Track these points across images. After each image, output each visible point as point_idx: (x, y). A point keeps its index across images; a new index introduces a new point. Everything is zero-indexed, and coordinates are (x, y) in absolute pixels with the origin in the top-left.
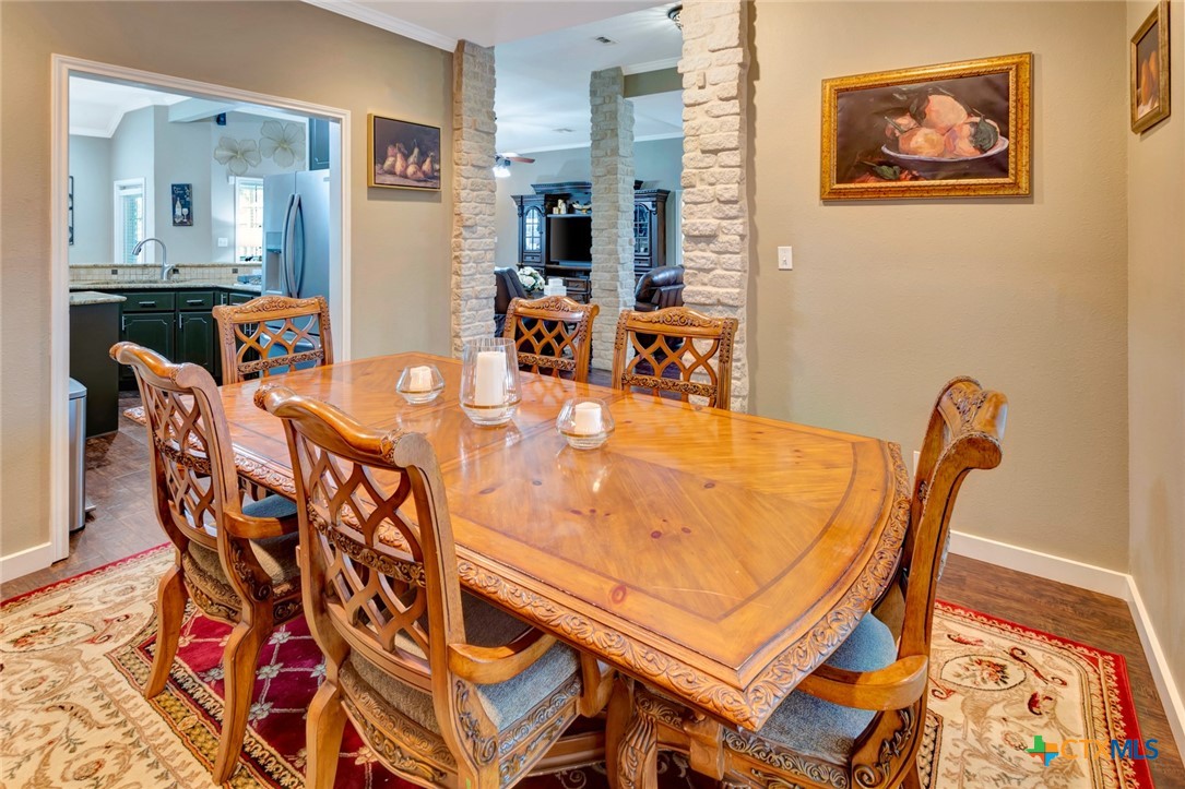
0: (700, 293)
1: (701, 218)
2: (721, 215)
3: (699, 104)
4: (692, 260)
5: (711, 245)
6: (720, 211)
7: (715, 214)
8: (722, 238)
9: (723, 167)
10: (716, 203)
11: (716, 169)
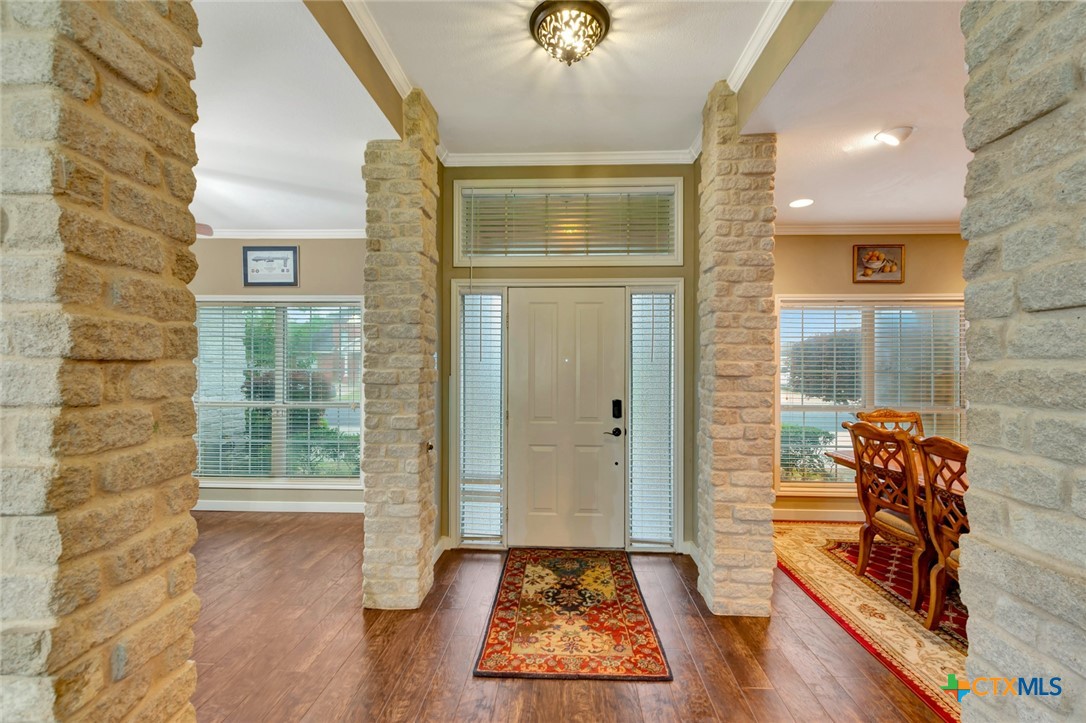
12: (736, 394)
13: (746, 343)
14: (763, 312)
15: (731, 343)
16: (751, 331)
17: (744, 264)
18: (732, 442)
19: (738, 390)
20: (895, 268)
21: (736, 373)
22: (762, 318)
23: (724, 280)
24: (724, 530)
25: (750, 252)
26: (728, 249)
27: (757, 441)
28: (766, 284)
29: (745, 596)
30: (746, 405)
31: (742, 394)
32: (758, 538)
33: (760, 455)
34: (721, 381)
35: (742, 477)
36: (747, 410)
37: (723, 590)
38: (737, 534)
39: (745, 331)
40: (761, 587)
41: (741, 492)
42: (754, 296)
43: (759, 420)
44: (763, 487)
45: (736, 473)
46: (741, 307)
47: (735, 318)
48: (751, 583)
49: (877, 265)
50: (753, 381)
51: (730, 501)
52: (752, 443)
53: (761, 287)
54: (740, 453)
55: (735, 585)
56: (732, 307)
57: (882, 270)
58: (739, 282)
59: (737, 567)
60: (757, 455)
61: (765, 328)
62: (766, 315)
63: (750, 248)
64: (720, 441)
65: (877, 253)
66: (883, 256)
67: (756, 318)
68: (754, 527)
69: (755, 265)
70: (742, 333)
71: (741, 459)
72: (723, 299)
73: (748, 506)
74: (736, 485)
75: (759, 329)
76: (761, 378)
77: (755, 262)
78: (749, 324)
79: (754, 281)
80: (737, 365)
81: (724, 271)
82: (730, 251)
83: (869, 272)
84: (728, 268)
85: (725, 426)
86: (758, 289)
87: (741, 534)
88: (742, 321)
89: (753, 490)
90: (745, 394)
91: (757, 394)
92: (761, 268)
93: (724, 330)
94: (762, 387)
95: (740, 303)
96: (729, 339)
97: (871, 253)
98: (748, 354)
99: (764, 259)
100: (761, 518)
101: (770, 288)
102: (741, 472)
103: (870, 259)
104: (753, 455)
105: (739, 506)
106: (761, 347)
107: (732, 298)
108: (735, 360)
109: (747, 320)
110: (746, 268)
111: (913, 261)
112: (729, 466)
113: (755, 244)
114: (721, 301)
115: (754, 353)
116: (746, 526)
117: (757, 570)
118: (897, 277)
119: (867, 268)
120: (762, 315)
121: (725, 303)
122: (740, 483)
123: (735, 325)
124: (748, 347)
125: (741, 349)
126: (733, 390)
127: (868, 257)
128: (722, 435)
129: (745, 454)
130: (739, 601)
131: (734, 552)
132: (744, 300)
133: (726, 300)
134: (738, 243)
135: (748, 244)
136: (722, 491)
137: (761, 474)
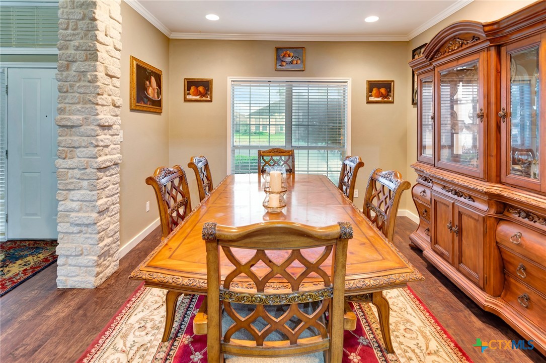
0: (107, 160)
1: (105, 115)
2: (114, 114)
3: (104, 44)
4: (102, 141)
5: (110, 131)
6: (114, 111)
7: (112, 113)
8: (114, 127)
9: (114, 86)
10: (112, 107)
11: (111, 87)
12: (71, 138)
13: (78, 103)
14: (89, 82)
15: (67, 103)
16: (82, 95)
17: (77, 49)
18: (70, 171)
19: (74, 135)
20: (299, 62)
21: (69, 124)
22: (89, 86)
23: (63, 60)
24: (65, 231)
25: (81, 41)
26: (67, 39)
27: (87, 170)
28: (93, 63)
29: (78, 275)
30: (78, 146)
31: (75, 138)
32: (88, 235)
33: (89, 180)
34: (61, 129)
35: (76, 195)
36: (80, 149)
37: (63, 271)
38: (73, 233)
39: (78, 95)
40: (89, 268)
41: (75, 205)
42: (84, 72)
43: (87, 155)
44: (91, 201)
45: (72, 192)
46: (76, 79)
47: (71, 86)
48: (82, 266)
49: (289, 59)
50: (82, 129)
51: (67, 211)
52: (83, 171)
53: (89, 65)
54: (75, 178)
55: (71, 268)
56: (69, 79)
57: (291, 63)
58: (74, 62)
59: (71, 255)
60: (86, 180)
61: (91, 93)
62: (91, 84)
63: (82, 38)
64: (62, 170)
65: (288, 52)
66: (292, 54)
67: (84, 86)
68: (84, 229)
69: (84, 50)
70: (75, 96)
71: (76, 182)
72: (64, 73)
73: (80, 214)
74: (72, 200)
75: (88, 93)
76: (89, 127)
77: (84, 48)
78: (79, 90)
79: (83, 61)
80: (69, 118)
81: (63, 54)
82: (68, 41)
83: (284, 64)
84: (66, 52)
85: (65, 160)
86: (87, 67)
87: (75, 233)
88: (75, 88)
89: (84, 203)
90: (78, 138)
91: (85, 138)
92: (89, 52)
93: (64, 94)
94: (89, 133)
95: (74, 76)
96: (67, 101)
97: (285, 52)
98: (78, 110)
99: (90, 46)
100: (86, 222)
101: (95, 66)
102: (76, 192)
103: (284, 56)
104: (84, 179)
105: (73, 214)
106: (88, 106)
107: (70, 73)
108: (70, 115)
109: (79, 87)
110: (79, 52)
111: (310, 58)
112: (68, 187)
113: (85, 36)
114: (62, 75)
115: (83, 110)
116: (79, 228)
117: (86, 257)
118: (301, 67)
119: (283, 61)
120: (89, 84)
121: (64, 76)
122: (74, 199)
123: (71, 91)
124: (78, 106)
125: (74, 107)
126: (71, 135)
127: (283, 54)
128: (63, 166)
129: (79, 179)
130: (74, 279)
131: (70, 245)
132: (78, 74)
133: (65, 74)
134: (73, 34)
135: (80, 36)
136: (62, 204)
137: (89, 192)
